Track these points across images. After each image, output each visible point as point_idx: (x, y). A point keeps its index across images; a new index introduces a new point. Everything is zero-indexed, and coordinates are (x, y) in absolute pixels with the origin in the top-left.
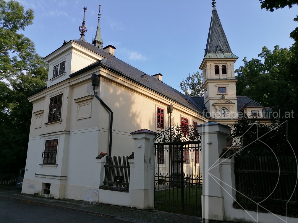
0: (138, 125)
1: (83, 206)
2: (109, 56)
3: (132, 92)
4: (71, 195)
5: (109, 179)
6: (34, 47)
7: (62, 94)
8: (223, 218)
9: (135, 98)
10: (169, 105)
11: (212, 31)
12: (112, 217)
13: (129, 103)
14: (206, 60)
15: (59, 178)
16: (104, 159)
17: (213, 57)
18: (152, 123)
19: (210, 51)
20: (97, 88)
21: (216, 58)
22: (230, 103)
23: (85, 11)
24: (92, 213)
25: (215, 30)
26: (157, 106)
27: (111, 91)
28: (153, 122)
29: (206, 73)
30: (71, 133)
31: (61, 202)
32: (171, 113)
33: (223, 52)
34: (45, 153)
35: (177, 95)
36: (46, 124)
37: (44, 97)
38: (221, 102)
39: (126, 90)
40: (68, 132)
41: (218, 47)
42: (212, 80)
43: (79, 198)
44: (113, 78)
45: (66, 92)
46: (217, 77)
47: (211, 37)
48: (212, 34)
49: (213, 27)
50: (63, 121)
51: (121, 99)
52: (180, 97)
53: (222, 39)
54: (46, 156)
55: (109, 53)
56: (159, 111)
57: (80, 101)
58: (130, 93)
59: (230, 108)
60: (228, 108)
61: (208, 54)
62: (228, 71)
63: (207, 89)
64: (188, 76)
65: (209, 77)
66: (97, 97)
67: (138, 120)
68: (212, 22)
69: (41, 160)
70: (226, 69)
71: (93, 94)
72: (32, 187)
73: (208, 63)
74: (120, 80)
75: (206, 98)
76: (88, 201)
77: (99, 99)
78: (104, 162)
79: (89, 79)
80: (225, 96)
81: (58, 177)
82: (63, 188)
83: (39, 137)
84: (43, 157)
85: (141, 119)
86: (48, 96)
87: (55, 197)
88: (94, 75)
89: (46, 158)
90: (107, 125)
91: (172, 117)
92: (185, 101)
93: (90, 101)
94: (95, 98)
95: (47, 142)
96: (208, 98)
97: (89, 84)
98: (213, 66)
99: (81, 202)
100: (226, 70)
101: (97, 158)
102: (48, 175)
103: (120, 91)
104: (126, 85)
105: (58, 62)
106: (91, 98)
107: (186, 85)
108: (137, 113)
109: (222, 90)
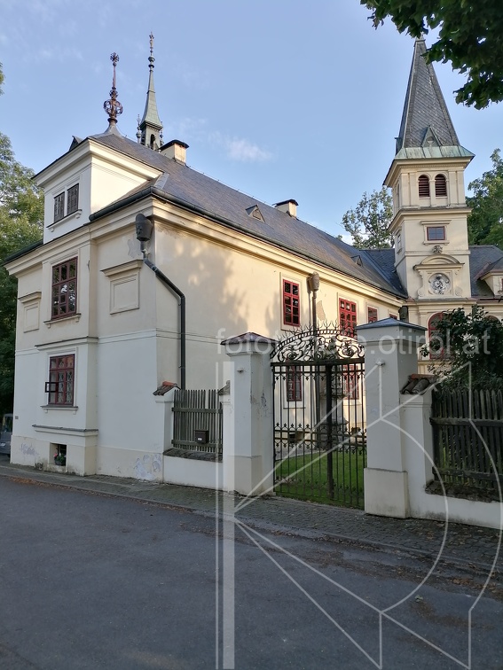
0: (243, 323)
1: (133, 488)
2: (174, 165)
3: (226, 250)
4: (109, 468)
5: (183, 436)
6: (10, 149)
7: (76, 258)
8: (407, 513)
9: (232, 263)
10: (310, 274)
11: (414, 92)
12: (189, 510)
13: (220, 274)
14: (398, 163)
15: (82, 434)
16: (170, 395)
17: (414, 157)
18: (272, 316)
19: (407, 141)
20: (149, 246)
21: (422, 159)
22: (453, 264)
23: (114, 65)
24: (149, 502)
25: (421, 89)
26: (282, 278)
27: (180, 249)
28: (274, 313)
29: (398, 194)
30: (101, 341)
31: (89, 482)
32: (315, 290)
33: (439, 144)
34: (50, 383)
35: (332, 246)
36: (48, 323)
37: (40, 263)
38: (433, 262)
39: (211, 245)
40: (93, 339)
41: (427, 130)
42: (413, 211)
43: (125, 474)
44: (183, 221)
45: (83, 253)
46: (424, 202)
47: (412, 107)
48: (412, 101)
49: (415, 82)
50: (82, 316)
51: (202, 266)
52: (339, 253)
53: (436, 113)
54: (53, 389)
55: (174, 158)
56: (290, 288)
57: (115, 273)
58: (221, 251)
59: (454, 275)
60: (448, 275)
61: (403, 150)
62: (451, 188)
63: (401, 233)
64: (361, 199)
65: (405, 203)
66: (150, 264)
67: (242, 311)
68: (414, 71)
69: (44, 398)
70: (445, 184)
71: (141, 257)
72: (31, 451)
73: (402, 171)
74: (197, 223)
75: (398, 253)
76: (143, 478)
77: (154, 269)
78: (170, 402)
79: (131, 225)
80: (441, 246)
81: (80, 431)
82: (93, 454)
83: (36, 350)
84: (46, 391)
85: (247, 307)
86: (48, 261)
87: (77, 472)
88: (140, 217)
89: (54, 394)
90: (172, 324)
91: (317, 301)
92: (349, 260)
93: (136, 273)
94: (145, 268)
95: (52, 359)
96: (403, 251)
97: (132, 237)
98: (415, 176)
99: (130, 480)
100: (445, 187)
101: (155, 394)
102: (61, 429)
103: (200, 247)
104: (212, 234)
105: (63, 185)
106: (136, 266)
107: (357, 220)
108: (240, 294)
109: (436, 233)
